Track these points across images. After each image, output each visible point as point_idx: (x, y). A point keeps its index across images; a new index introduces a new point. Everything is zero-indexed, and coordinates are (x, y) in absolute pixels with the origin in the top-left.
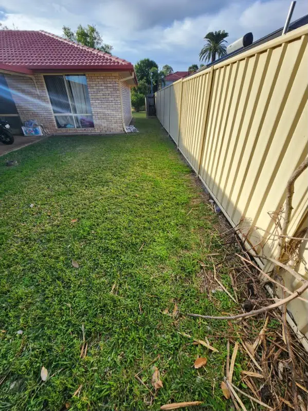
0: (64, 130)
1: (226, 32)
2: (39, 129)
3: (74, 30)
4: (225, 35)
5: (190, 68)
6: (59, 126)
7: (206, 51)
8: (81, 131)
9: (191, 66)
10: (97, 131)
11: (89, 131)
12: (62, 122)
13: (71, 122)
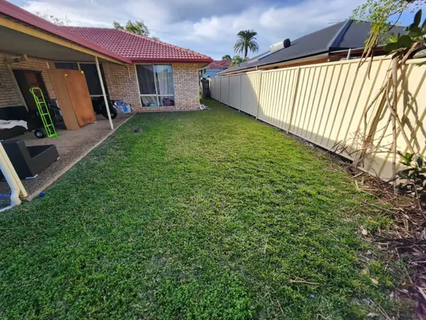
0: (148, 108)
1: (254, 31)
2: (128, 107)
3: (124, 24)
4: (254, 34)
5: (224, 58)
6: (143, 105)
7: (238, 45)
8: (163, 109)
9: (224, 55)
10: (177, 108)
11: (170, 108)
12: (146, 102)
13: (154, 102)
